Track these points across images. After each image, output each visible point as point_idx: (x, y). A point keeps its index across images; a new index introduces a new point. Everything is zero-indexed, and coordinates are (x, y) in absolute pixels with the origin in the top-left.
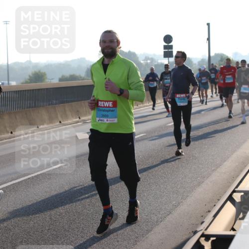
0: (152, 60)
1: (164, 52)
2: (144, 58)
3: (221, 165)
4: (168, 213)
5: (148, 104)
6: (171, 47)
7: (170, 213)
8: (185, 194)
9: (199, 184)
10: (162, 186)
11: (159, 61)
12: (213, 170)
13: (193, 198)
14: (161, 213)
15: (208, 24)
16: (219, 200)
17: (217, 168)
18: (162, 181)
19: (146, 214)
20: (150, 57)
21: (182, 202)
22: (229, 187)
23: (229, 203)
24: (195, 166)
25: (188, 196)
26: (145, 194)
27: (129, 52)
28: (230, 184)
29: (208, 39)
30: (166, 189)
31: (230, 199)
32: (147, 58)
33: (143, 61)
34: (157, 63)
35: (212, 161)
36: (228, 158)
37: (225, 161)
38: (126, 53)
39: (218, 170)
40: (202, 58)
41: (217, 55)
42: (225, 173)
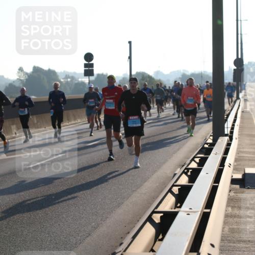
0: (73, 78)
1: (85, 70)
2: (64, 77)
3: (140, 186)
4: (88, 235)
5: (67, 124)
6: (92, 65)
7: (90, 235)
8: (104, 215)
9: (119, 205)
10: (81, 207)
11: (80, 80)
12: (134, 190)
13: (112, 219)
14: (80, 235)
15: (130, 43)
16: (138, 221)
17: (137, 189)
18: (81, 202)
19: (65, 236)
20: (70, 75)
21: (101, 223)
22: (149, 207)
23: (148, 224)
24: (114, 187)
25: (107, 217)
26: (64, 216)
27: (49, 70)
28: (150, 204)
29: (130, 58)
30: (85, 210)
31: (150, 219)
32: (67, 77)
33: (63, 79)
34: (76, 82)
35: (132, 182)
36: (149, 178)
37: (145, 181)
38: (46, 71)
39: (139, 190)
40: (123, 77)
41: (138, 74)
42: (145, 194)
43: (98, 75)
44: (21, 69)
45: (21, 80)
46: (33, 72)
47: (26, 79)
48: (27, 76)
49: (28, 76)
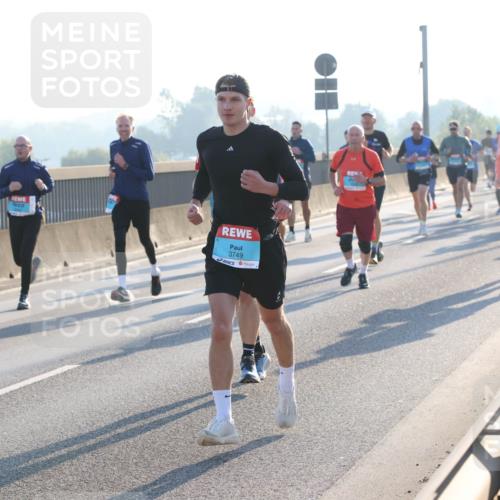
0: (288, 113)
1: (317, 95)
3: (453, 370)
4: (328, 484)
6: (333, 84)
7: (332, 483)
8: (367, 439)
9: (402, 415)
10: (312, 420)
12: (436, 381)
13: (386, 448)
15: (423, 29)
16: (448, 452)
17: (445, 376)
18: (311, 406)
20: (282, 108)
21: (360, 458)
22: (473, 421)
23: (473, 459)
24: (391, 372)
25: (375, 443)
28: (477, 414)
29: (423, 65)
30: (321, 425)
31: (477, 449)
32: (274, 111)
33: (265, 116)
35: (432, 359)
36: (472, 351)
37: (464, 359)
39: (448, 380)
41: (443, 104)
42: (464, 388)
43: (349, 107)
44: (165, 94)
45: (165, 118)
46: (193, 100)
47: (179, 117)
48: (179, 109)
49: (183, 109)
